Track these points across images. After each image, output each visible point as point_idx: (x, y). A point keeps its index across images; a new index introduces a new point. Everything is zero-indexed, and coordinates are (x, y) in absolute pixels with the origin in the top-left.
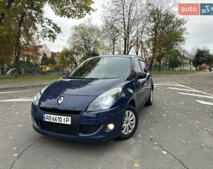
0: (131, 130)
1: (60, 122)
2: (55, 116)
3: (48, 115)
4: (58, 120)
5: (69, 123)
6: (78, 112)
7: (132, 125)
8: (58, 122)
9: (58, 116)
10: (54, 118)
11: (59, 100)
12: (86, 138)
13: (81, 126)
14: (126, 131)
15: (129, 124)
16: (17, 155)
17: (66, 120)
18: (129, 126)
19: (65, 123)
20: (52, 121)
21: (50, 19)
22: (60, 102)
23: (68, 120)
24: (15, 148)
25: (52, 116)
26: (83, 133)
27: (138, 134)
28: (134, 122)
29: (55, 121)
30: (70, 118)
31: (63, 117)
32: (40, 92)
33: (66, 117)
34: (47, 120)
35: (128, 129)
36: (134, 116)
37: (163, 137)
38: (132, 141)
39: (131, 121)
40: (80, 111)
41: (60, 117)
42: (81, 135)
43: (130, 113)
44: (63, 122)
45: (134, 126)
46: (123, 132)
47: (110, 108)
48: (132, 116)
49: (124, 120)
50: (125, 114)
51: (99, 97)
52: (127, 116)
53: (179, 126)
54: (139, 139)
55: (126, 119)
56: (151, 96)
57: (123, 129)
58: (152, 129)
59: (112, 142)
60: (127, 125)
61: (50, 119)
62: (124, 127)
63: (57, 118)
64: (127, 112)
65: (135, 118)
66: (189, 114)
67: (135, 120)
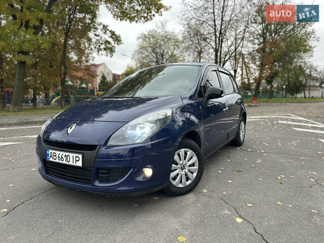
0: (190, 182)
1: (67, 163)
2: (61, 153)
3: (53, 151)
4: (65, 158)
5: (80, 164)
6: (92, 147)
7: (192, 173)
8: (64, 162)
9: (65, 154)
10: (60, 156)
11: (69, 128)
12: (106, 190)
13: (98, 169)
14: (181, 182)
15: (186, 170)
16: (6, 210)
17: (75, 160)
18: (186, 174)
19: (74, 164)
20: (57, 161)
21: (106, 24)
23: (77, 159)
24: (8, 201)
25: (57, 153)
26: (100, 182)
27: (204, 187)
28: (196, 167)
29: (61, 161)
30: (80, 156)
31: (71, 155)
33: (75, 155)
34: (51, 159)
35: (184, 179)
36: (195, 159)
37: (244, 195)
38: (190, 197)
39: (190, 166)
40: (96, 146)
41: (67, 154)
42: (97, 183)
43: (188, 153)
44: (71, 163)
45: (195, 175)
46: (174, 183)
47: (146, 141)
48: (192, 158)
49: (177, 164)
50: (179, 155)
51: (131, 123)
52: (182, 157)
53: (280, 178)
54: (204, 196)
55: (181, 162)
56: (241, 131)
57: (174, 179)
58: (230, 181)
59: (157, 198)
60: (183, 173)
61: (55, 158)
62: (178, 175)
63: (63, 156)
64: (182, 151)
65: (197, 162)
66: (302, 161)
67: (197, 164)
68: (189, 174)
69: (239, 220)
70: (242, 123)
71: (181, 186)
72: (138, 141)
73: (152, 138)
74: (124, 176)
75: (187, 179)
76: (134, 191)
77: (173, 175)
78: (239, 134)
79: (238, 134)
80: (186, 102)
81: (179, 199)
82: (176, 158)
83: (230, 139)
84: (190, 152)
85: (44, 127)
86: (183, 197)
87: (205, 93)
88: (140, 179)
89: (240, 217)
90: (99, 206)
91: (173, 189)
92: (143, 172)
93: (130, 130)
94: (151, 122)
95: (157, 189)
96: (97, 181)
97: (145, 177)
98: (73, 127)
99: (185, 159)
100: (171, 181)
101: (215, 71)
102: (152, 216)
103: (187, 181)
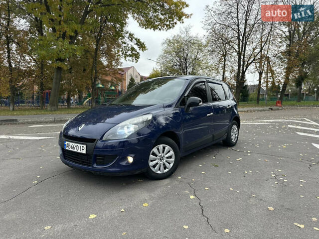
0: (167, 170)
1: (77, 151)
2: (73, 144)
3: (68, 143)
4: (75, 148)
5: (84, 152)
6: (93, 141)
7: (170, 164)
8: (75, 150)
9: (76, 144)
11: (80, 127)
12: (101, 170)
13: (96, 156)
14: (159, 170)
15: (164, 161)
16: (36, 182)
17: (81, 149)
18: (164, 164)
19: (81, 152)
20: (71, 149)
21: (132, 33)
22: (80, 129)
23: (83, 148)
24: (38, 177)
25: (71, 144)
26: (97, 165)
27: (181, 175)
28: (173, 159)
29: (73, 150)
30: (85, 146)
31: (79, 145)
33: (82, 145)
34: (67, 148)
35: (162, 168)
36: (172, 153)
39: (167, 158)
40: (95, 139)
41: (77, 145)
42: (95, 166)
44: (79, 151)
45: (172, 165)
46: (154, 170)
47: (129, 137)
48: (169, 151)
49: (156, 156)
50: (158, 149)
51: (120, 125)
52: (161, 151)
53: (246, 172)
54: (178, 181)
55: (160, 155)
57: (154, 166)
58: (203, 173)
59: (141, 181)
60: (162, 163)
61: (69, 147)
62: (157, 164)
63: (74, 146)
64: (161, 146)
65: (174, 155)
66: (278, 160)
67: (174, 157)
68: (167, 164)
69: (192, 197)
70: (235, 126)
71: (159, 172)
75: (165, 168)
77: (152, 164)
78: (231, 136)
82: (155, 150)
84: (167, 148)
85: (65, 125)
86: (161, 181)
87: (187, 102)
88: (124, 163)
89: (194, 195)
91: (153, 174)
92: (127, 159)
93: (120, 129)
94: (135, 124)
95: (137, 172)
96: (95, 164)
97: (128, 162)
98: (83, 126)
99: (163, 152)
100: (152, 168)
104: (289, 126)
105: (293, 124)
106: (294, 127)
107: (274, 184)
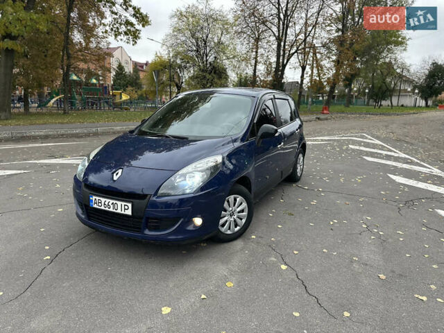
0: (238, 228)
1: (114, 211)
2: (108, 200)
3: (97, 198)
4: (112, 206)
5: (129, 212)
6: (143, 197)
7: (241, 219)
8: (111, 210)
9: (111, 201)
10: (106, 203)
11: (115, 174)
12: (156, 238)
13: (148, 218)
14: (229, 229)
15: (235, 217)
16: (48, 257)
17: (124, 208)
18: (235, 221)
19: (123, 212)
20: (103, 208)
22: (115, 178)
23: (126, 207)
24: (47, 248)
25: (103, 200)
26: (150, 230)
27: (252, 233)
28: (245, 213)
29: (107, 209)
30: (130, 205)
31: (119, 203)
32: (89, 156)
33: (124, 203)
34: (95, 206)
35: (232, 226)
36: (244, 205)
37: (292, 241)
38: (238, 244)
39: (239, 212)
40: (147, 195)
41: (115, 202)
42: (147, 232)
43: (238, 199)
44: (119, 211)
45: (244, 221)
46: (223, 230)
47: (197, 191)
48: (241, 203)
49: (225, 211)
50: (228, 201)
51: (180, 172)
52: (232, 204)
53: (332, 223)
54: (252, 242)
55: (231, 209)
56: (298, 165)
57: (223, 225)
58: (280, 226)
59: (205, 245)
60: (232, 219)
61: (100, 204)
62: (226, 221)
63: (110, 204)
64: (231, 198)
65: (247, 208)
66: (361, 202)
67: (246, 210)
68: (238, 220)
69: (284, 267)
70: (301, 156)
71: (229, 232)
72: (188, 191)
73: (202, 189)
74: (174, 225)
75: (236, 225)
76: (183, 240)
77: (222, 221)
78: (297, 168)
79: (295, 168)
80: (238, 144)
81: (226, 245)
82: (226, 205)
83: (284, 177)
84: (239, 199)
86: (231, 243)
87: (258, 132)
88: (190, 228)
89: (286, 264)
90: (145, 253)
91: (221, 236)
92: (193, 222)
94: (202, 171)
95: (206, 237)
96: (147, 230)
97: (195, 226)
99: (234, 206)
100: (220, 228)
101: (272, 99)
102: (201, 263)
103: (236, 227)
104: (351, 146)
105: (354, 143)
106: (357, 147)
107: (370, 239)
